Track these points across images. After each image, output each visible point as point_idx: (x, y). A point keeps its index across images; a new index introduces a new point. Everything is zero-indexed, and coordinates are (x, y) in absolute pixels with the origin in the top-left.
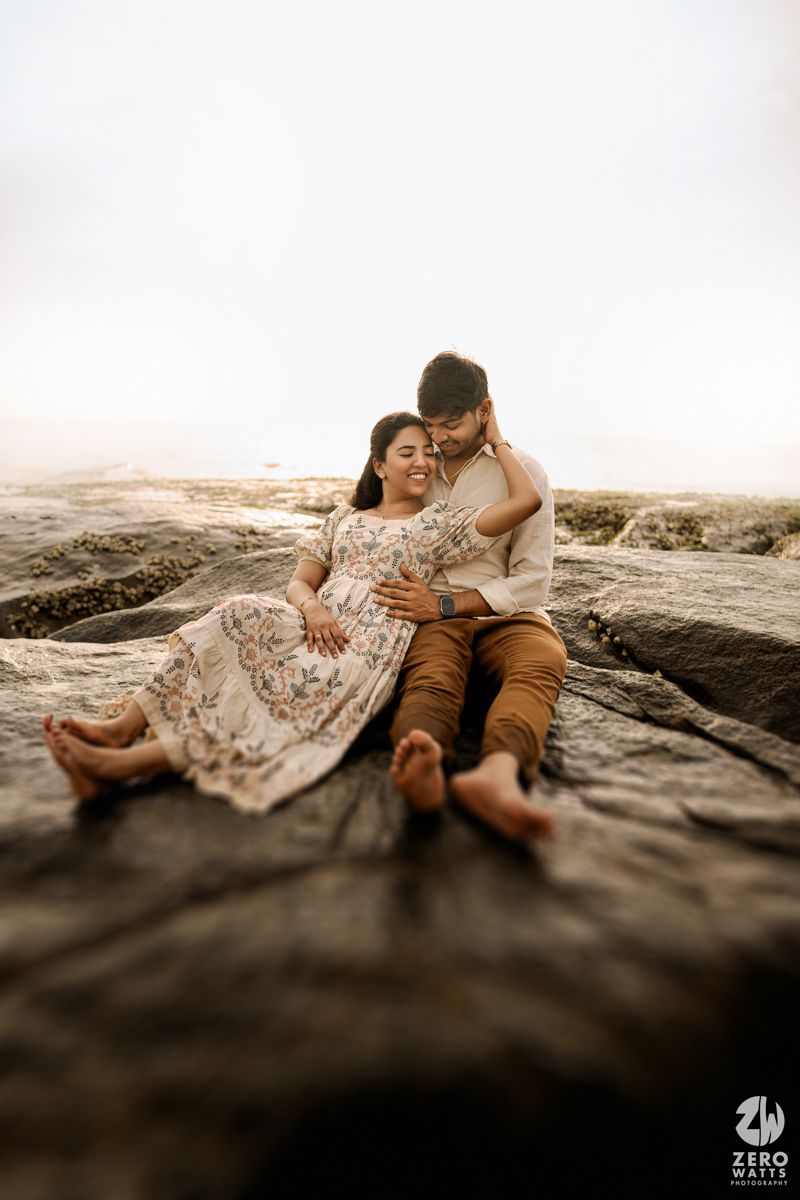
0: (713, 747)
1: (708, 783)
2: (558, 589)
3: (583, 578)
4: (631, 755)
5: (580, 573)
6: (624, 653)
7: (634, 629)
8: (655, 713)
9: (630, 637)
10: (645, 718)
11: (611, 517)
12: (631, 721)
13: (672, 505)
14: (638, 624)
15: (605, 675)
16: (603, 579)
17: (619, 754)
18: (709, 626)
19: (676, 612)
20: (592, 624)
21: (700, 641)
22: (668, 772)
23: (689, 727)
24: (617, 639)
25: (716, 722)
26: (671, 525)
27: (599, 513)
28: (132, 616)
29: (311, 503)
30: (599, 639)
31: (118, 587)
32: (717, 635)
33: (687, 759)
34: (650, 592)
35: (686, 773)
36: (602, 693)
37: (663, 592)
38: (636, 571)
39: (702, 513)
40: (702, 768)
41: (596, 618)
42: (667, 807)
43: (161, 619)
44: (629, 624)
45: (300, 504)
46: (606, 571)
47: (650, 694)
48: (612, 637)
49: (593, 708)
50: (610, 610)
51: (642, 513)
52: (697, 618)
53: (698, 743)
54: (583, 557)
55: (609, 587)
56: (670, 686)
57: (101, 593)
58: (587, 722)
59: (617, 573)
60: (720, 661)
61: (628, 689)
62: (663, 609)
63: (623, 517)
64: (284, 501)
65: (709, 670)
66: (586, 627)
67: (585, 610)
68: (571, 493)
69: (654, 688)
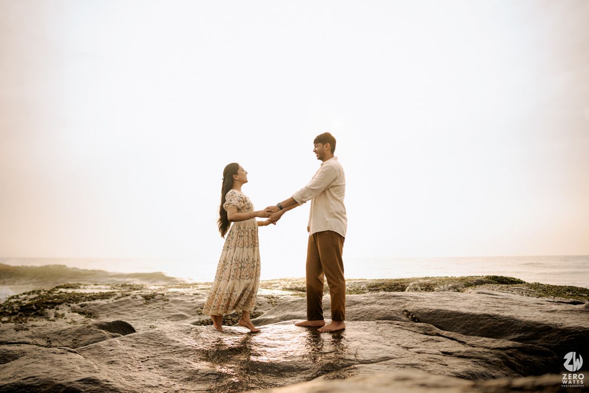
0: (445, 338)
1: (445, 346)
2: (393, 304)
3: (400, 301)
4: (423, 342)
5: (399, 299)
6: (416, 320)
7: (419, 313)
8: (428, 332)
9: (418, 315)
10: (426, 334)
11: (400, 287)
12: (422, 335)
13: (421, 281)
14: (419, 311)
15: (413, 324)
16: (407, 300)
17: (421, 342)
18: (440, 310)
19: (430, 307)
20: (405, 313)
21: (439, 314)
22: (435, 344)
23: (438, 335)
24: (414, 316)
25: (445, 333)
26: (422, 288)
27: (395, 285)
28: (255, 321)
29: (288, 287)
30: (408, 317)
31: (230, 317)
32: (443, 313)
33: (439, 341)
34: (422, 303)
35: (439, 344)
36: (412, 329)
37: (425, 303)
38: (416, 298)
39: (433, 282)
40: (443, 343)
41: (407, 311)
42: (436, 351)
43: (266, 321)
44: (417, 312)
45: (284, 287)
46: (407, 298)
47: (426, 328)
48: (412, 316)
49: (411, 332)
50: (411, 308)
51: (411, 284)
52: (437, 308)
53: (441, 338)
54: (399, 295)
55: (408, 303)
56: (431, 326)
57: (224, 320)
58: (410, 335)
59: (411, 299)
60: (445, 320)
61: (419, 327)
62: (426, 307)
63: (404, 286)
64: (277, 287)
65: (442, 322)
66: (404, 314)
67: (403, 309)
68: (383, 280)
69: (427, 326)
